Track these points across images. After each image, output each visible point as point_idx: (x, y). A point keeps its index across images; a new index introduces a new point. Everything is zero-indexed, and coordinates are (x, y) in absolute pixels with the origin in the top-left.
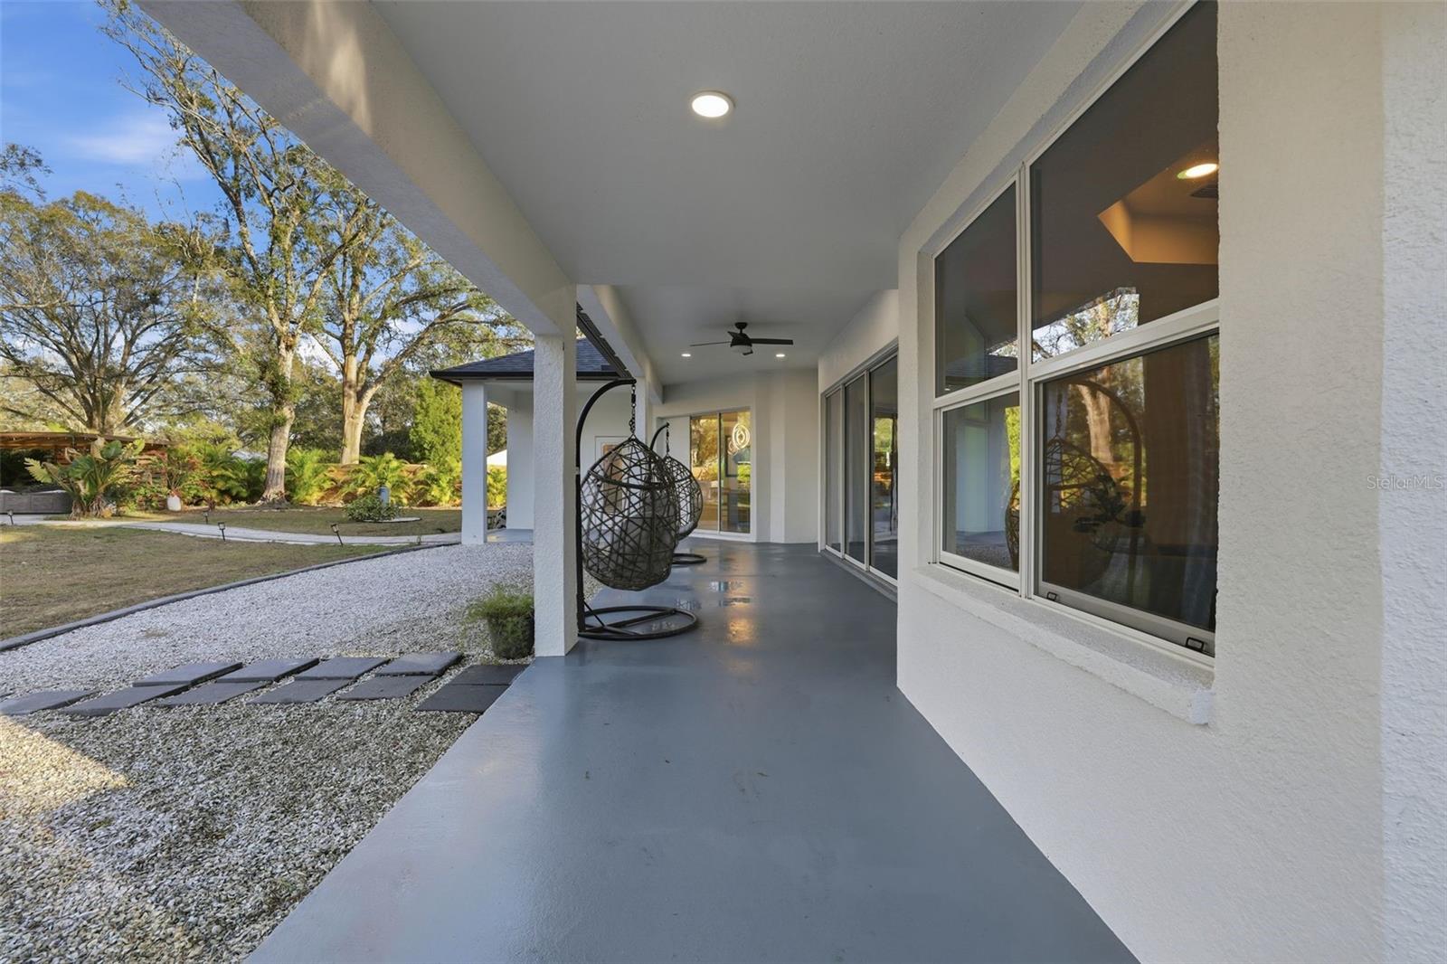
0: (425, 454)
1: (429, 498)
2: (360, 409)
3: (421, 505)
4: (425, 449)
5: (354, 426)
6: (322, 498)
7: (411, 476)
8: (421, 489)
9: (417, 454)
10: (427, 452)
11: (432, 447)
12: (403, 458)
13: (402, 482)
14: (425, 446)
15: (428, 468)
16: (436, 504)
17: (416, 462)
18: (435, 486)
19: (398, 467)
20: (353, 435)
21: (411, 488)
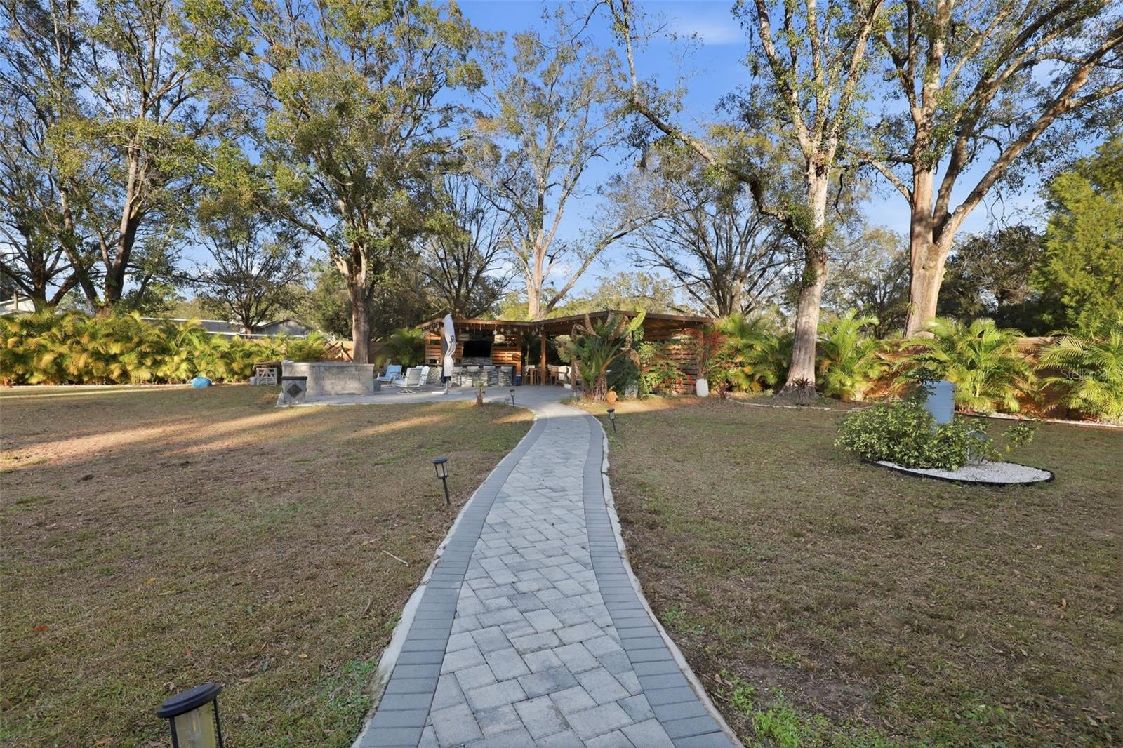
0: (1065, 316)
1: (1075, 404)
2: (937, 253)
3: (1051, 414)
4: (1065, 307)
5: (928, 281)
6: (872, 391)
7: (1029, 359)
8: (1055, 384)
9: (1047, 317)
10: (1069, 311)
11: (1081, 303)
12: (1014, 326)
13: (1008, 370)
14: (1066, 300)
15: (1070, 345)
16: (1094, 416)
17: (1043, 333)
18: (1090, 381)
19: (999, 343)
20: (926, 297)
21: (1029, 384)
